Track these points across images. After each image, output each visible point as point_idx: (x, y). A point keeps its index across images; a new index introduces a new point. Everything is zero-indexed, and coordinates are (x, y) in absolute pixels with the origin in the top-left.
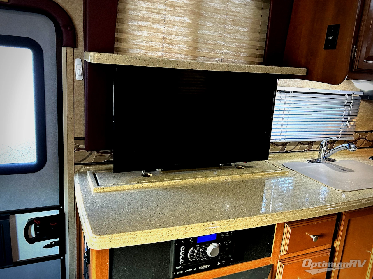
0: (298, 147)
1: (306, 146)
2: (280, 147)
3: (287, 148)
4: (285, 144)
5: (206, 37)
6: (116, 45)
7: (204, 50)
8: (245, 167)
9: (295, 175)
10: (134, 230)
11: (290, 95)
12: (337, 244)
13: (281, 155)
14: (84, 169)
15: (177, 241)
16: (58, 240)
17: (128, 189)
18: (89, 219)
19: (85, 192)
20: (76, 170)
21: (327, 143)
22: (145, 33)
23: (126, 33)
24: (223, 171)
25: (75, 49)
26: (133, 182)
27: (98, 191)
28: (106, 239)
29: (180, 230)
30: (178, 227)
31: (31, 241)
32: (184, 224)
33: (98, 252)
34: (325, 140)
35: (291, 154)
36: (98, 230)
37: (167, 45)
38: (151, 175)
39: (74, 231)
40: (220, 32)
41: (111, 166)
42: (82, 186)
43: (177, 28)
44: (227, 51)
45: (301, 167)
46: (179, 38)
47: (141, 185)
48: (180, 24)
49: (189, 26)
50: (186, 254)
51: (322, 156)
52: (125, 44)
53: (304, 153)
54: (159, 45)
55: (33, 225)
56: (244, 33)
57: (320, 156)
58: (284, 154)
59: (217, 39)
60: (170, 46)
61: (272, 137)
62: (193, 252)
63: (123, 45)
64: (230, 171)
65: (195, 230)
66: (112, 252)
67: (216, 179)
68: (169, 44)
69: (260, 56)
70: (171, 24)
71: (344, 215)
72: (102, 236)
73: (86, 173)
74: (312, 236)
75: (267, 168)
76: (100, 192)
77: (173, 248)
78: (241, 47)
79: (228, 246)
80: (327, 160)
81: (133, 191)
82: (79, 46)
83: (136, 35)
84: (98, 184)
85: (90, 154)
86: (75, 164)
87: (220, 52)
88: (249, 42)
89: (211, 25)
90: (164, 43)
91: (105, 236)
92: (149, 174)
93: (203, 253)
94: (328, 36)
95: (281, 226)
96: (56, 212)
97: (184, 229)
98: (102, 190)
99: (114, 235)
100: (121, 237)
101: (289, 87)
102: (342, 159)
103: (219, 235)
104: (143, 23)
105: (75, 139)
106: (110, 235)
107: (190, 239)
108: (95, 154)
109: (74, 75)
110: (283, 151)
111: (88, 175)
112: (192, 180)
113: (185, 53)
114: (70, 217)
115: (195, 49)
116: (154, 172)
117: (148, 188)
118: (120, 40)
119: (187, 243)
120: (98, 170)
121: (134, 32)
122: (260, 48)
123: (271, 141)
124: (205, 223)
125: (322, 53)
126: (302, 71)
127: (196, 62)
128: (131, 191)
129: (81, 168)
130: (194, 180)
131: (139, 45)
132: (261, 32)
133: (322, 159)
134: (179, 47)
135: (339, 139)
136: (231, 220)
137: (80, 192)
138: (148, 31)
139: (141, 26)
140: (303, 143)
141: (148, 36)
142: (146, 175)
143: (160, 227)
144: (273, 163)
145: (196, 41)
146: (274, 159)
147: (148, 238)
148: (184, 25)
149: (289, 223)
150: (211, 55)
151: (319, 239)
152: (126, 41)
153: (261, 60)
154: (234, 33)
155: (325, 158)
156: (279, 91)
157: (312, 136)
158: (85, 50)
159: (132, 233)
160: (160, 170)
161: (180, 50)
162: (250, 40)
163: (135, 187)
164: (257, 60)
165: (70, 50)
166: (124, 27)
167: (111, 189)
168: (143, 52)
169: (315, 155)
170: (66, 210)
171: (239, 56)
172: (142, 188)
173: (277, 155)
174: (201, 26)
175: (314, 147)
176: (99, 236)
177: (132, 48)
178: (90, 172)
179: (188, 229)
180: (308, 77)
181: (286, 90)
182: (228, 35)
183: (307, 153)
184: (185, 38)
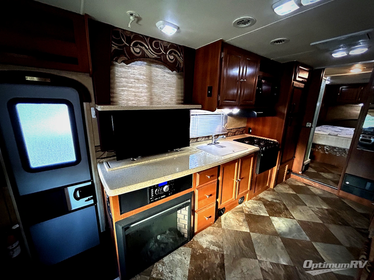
0: (203, 139)
1: (207, 138)
2: (195, 140)
3: (199, 140)
4: (198, 138)
5: (156, 93)
6: (111, 100)
7: (156, 99)
8: (180, 150)
9: (202, 151)
10: (129, 185)
11: (197, 116)
12: (220, 178)
13: (196, 143)
14: (101, 161)
15: (150, 187)
16: (92, 196)
17: (125, 168)
18: (107, 183)
19: (103, 172)
20: (97, 162)
21: (215, 136)
22: (126, 93)
23: (116, 93)
24: (170, 154)
25: (90, 103)
26: (127, 164)
27: (110, 170)
28: (116, 191)
29: (150, 182)
30: (149, 181)
31: (78, 199)
32: (152, 179)
33: (113, 197)
34: (214, 135)
35: (200, 142)
36: (112, 188)
37: (137, 98)
38: (136, 160)
39: (100, 191)
40: (162, 90)
41: (116, 157)
42: (101, 169)
43: (141, 89)
44: (167, 99)
45: (204, 148)
46: (143, 94)
47: (131, 165)
48: (143, 88)
49: (147, 88)
50: (154, 192)
51: (213, 142)
52: (116, 99)
53: (206, 141)
54: (133, 98)
55: (78, 191)
56: (173, 90)
57: (212, 142)
58: (197, 143)
59: (161, 94)
60: (139, 98)
61: (190, 136)
62: (157, 191)
63: (115, 99)
64: (173, 153)
65: (157, 181)
66: (120, 196)
67: (167, 158)
68: (138, 97)
69: (182, 100)
70: (139, 88)
71: (221, 166)
72: (114, 190)
73: (103, 162)
74: (208, 177)
75: (190, 150)
76: (111, 171)
77: (148, 190)
78: (173, 96)
79: (173, 186)
80: (215, 143)
81: (127, 168)
82: (92, 101)
83: (121, 94)
84: (110, 167)
85: (104, 153)
86: (97, 159)
87: (163, 99)
88: (176, 94)
89: (157, 87)
90: (136, 97)
91: (115, 190)
92: (134, 159)
93: (161, 190)
94: (208, 91)
95: (195, 174)
96: (90, 183)
97: (152, 181)
98: (112, 170)
99: (120, 189)
100: (123, 189)
101: (196, 112)
102: (222, 142)
103: (168, 182)
104: (124, 88)
105: (95, 146)
106: (118, 189)
107: (155, 185)
108: (106, 153)
109: (91, 116)
110: (197, 141)
111: (104, 163)
112: (156, 160)
113: (146, 101)
114: (97, 184)
115: (151, 99)
116: (137, 158)
117: (135, 166)
118: (113, 97)
119: (154, 187)
120: (109, 160)
121: (120, 93)
122: (182, 97)
123: (190, 137)
124: (161, 178)
125: (207, 98)
126: (200, 106)
127: (151, 106)
128: (126, 168)
129: (100, 160)
130: (156, 159)
131: (123, 99)
132: (181, 89)
133: (213, 143)
134: (143, 98)
135: (221, 133)
136: (172, 175)
137: (101, 172)
138: (127, 92)
139: (123, 90)
140: (205, 137)
141: (127, 94)
142: (133, 160)
143: (141, 182)
144: (192, 147)
145: (151, 95)
146: (193, 145)
147: (136, 187)
148: (144, 88)
149: (198, 173)
150: (159, 101)
151: (211, 177)
152: (116, 97)
153: (182, 102)
154: (169, 90)
155: (214, 142)
156: (192, 115)
157: (209, 134)
158: (96, 103)
159: (128, 186)
160: (140, 157)
161: (144, 99)
162: (177, 93)
163: (128, 166)
164: (180, 102)
165: (88, 103)
166: (114, 91)
167: (116, 168)
168: (125, 102)
169: (210, 141)
170: (95, 181)
171: (173, 100)
172: (132, 166)
173: (195, 143)
174: (153, 88)
175: (210, 138)
176: (113, 190)
177: (120, 101)
178: (105, 162)
179: (154, 181)
180: (202, 109)
181: (195, 114)
182: (166, 92)
183: (207, 141)
184: (146, 94)
